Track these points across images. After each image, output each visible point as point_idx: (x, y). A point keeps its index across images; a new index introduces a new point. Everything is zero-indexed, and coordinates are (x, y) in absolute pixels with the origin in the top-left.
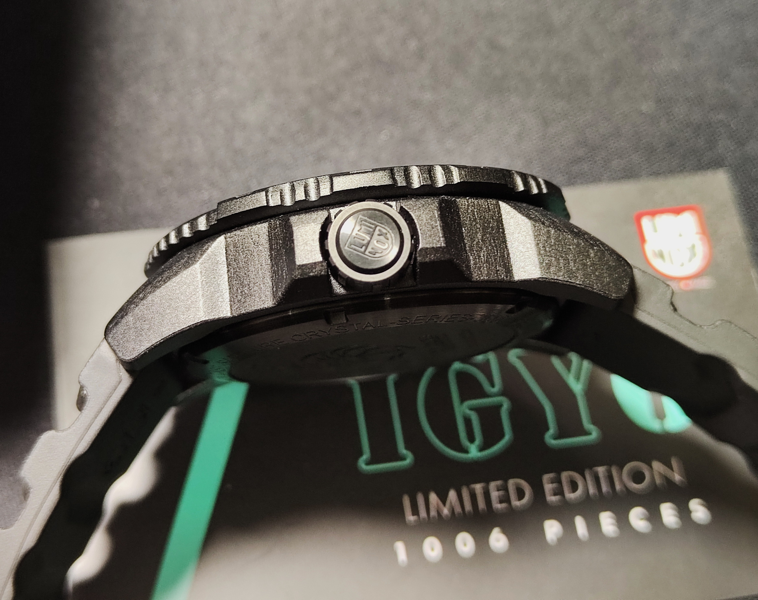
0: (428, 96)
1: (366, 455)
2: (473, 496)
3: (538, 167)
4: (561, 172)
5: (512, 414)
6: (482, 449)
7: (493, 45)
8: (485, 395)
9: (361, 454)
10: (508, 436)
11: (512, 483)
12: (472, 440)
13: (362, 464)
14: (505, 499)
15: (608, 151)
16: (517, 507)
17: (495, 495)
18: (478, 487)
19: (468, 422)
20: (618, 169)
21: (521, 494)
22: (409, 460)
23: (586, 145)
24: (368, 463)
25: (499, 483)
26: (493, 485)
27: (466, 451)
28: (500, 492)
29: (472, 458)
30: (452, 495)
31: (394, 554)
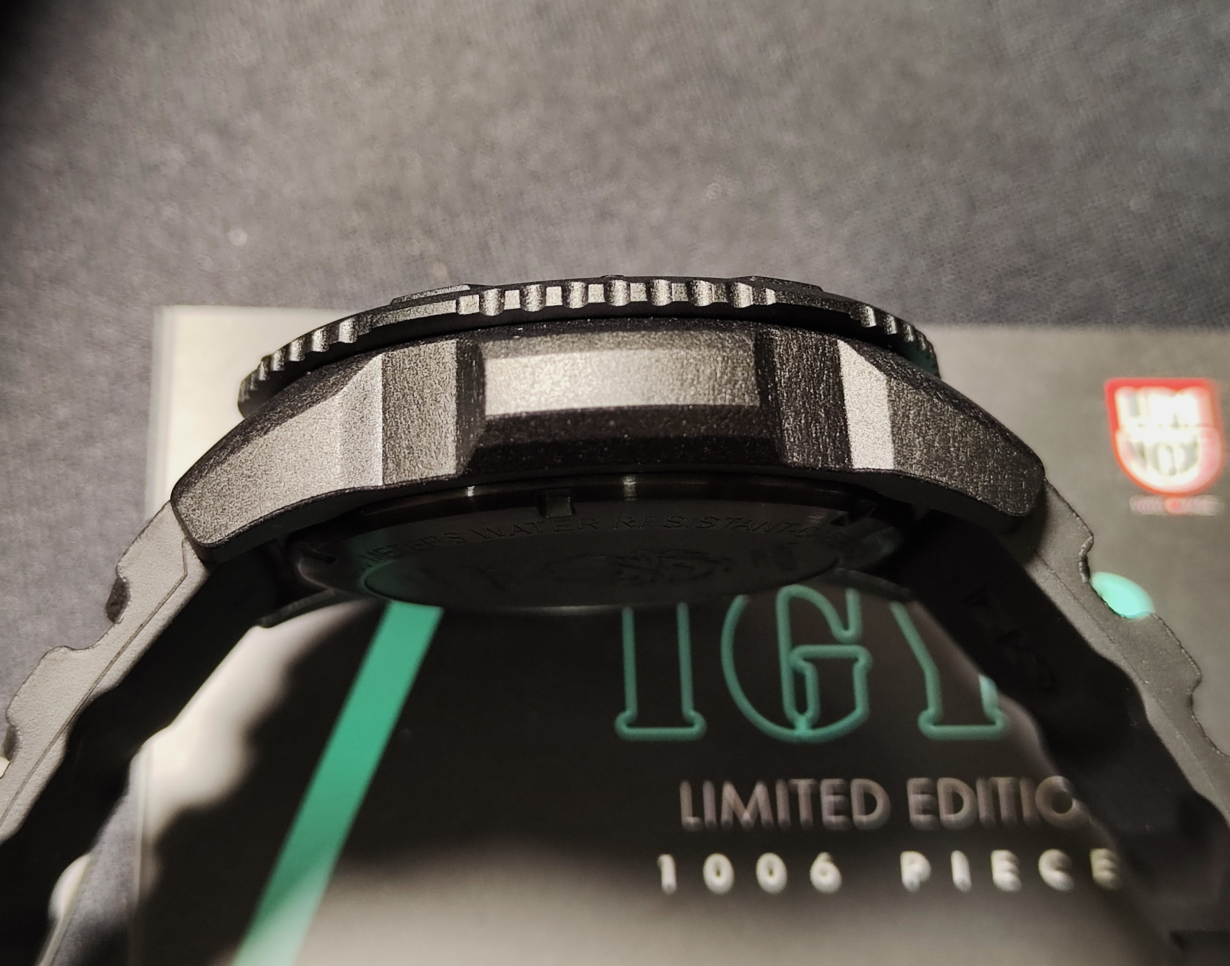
0: (789, 139)
1: (630, 712)
2: (793, 798)
3: (952, 274)
4: (988, 287)
5: (872, 677)
6: (816, 724)
7: (905, 73)
8: (830, 639)
9: (622, 708)
10: (860, 710)
11: (857, 785)
12: (802, 707)
13: (623, 724)
14: (844, 809)
15: (1067, 263)
16: (861, 823)
17: (828, 800)
18: (803, 785)
19: (799, 679)
20: (1078, 294)
21: (869, 804)
22: (697, 726)
23: (1033, 250)
24: (631, 725)
25: (837, 782)
26: (826, 785)
27: (791, 725)
28: (836, 797)
29: (799, 738)
30: (760, 791)
31: (657, 873)
